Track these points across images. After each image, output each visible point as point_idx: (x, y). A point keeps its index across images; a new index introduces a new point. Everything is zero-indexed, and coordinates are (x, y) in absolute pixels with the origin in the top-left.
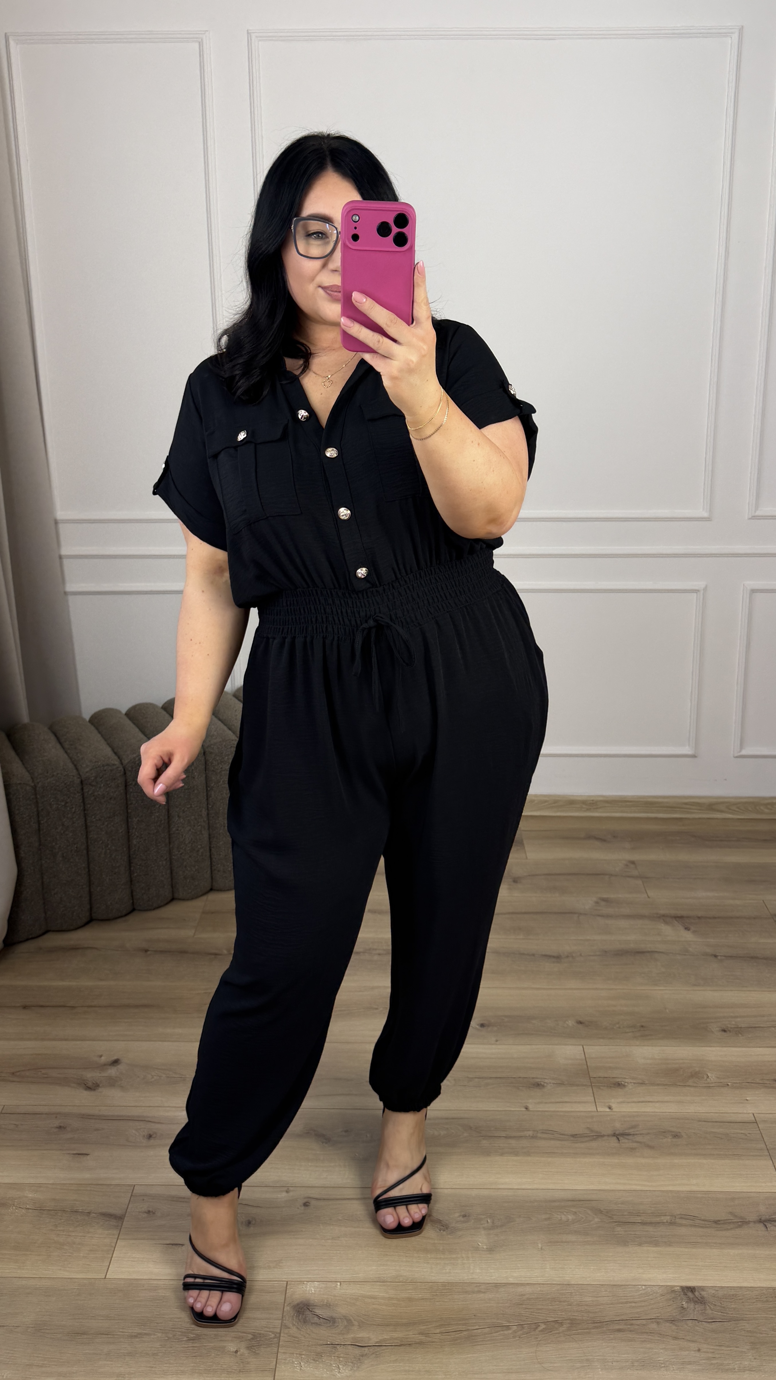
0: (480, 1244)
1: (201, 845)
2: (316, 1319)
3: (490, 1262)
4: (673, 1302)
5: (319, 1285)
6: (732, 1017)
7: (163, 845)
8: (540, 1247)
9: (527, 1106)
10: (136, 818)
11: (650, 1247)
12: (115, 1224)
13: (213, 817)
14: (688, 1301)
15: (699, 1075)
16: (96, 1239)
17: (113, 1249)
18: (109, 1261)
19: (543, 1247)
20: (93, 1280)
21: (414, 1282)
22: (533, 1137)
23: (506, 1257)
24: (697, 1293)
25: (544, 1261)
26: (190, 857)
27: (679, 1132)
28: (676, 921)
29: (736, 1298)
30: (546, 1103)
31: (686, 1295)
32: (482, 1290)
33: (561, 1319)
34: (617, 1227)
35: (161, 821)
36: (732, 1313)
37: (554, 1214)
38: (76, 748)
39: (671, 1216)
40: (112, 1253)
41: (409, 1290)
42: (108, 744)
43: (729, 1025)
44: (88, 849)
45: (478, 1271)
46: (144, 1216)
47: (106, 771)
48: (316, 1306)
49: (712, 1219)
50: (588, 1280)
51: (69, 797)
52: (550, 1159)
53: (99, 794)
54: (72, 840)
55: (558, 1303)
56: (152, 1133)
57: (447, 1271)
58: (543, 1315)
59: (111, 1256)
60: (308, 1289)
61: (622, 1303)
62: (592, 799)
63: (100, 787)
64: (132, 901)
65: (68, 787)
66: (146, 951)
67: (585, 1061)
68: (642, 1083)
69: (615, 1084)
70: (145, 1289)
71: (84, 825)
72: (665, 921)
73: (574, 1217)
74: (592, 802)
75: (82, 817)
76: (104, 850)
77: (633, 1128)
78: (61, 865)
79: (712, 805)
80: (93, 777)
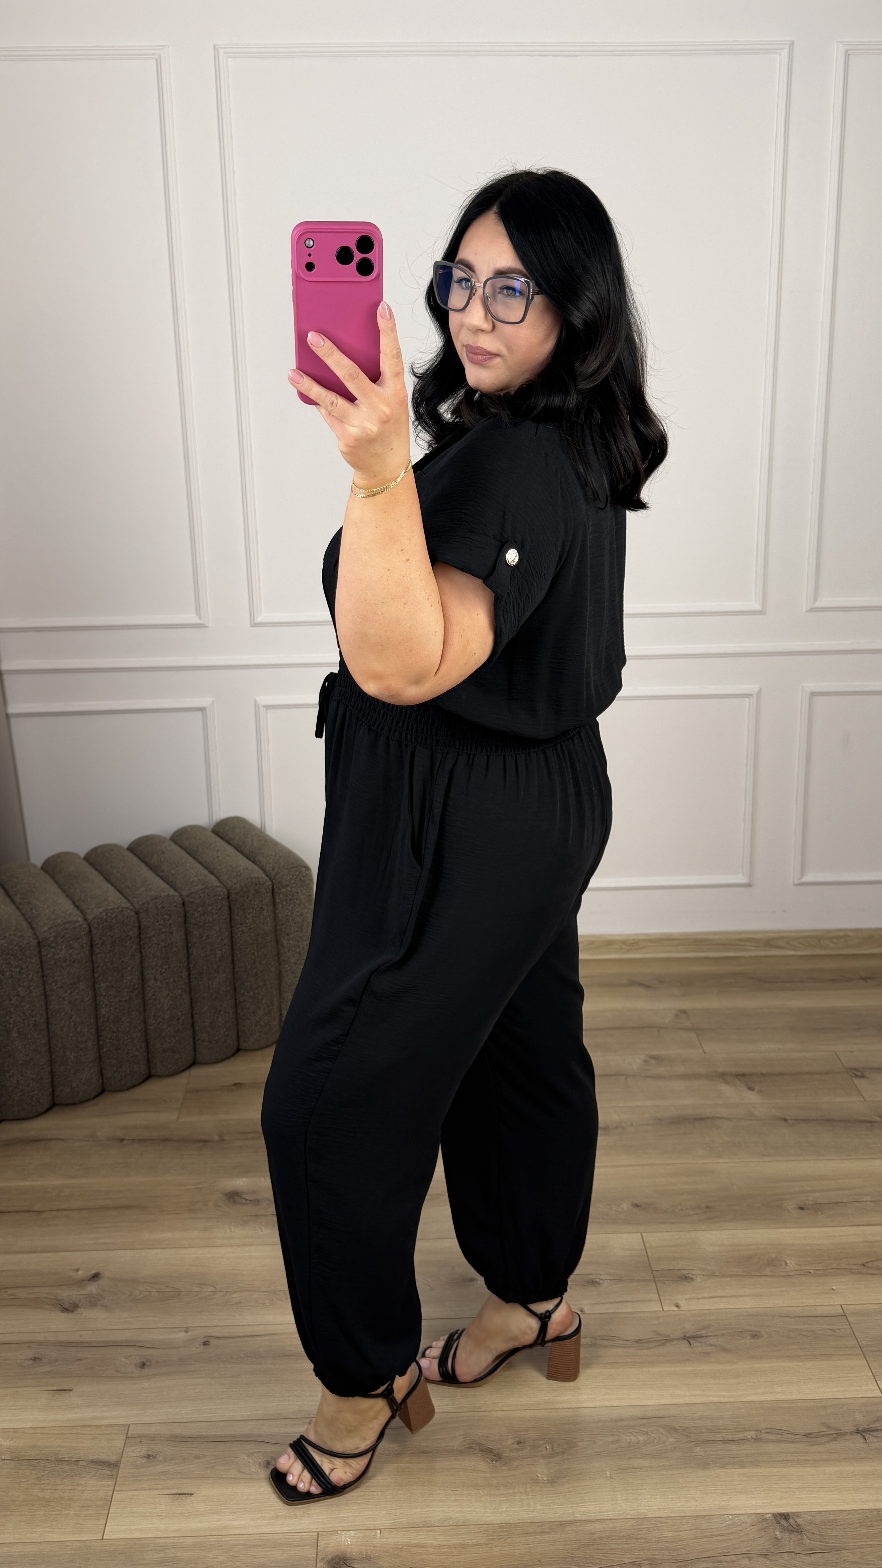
0: (539, 1475)
1: (182, 1012)
3: (553, 1497)
4: (764, 1533)
5: (356, 1534)
6: (809, 1192)
7: (137, 1013)
8: (608, 1475)
10: (104, 983)
11: (735, 1468)
12: (109, 1473)
13: (196, 978)
14: (783, 1530)
15: (777, 1262)
16: (87, 1492)
17: (109, 1504)
18: (106, 1518)
19: (613, 1476)
20: (88, 1542)
21: (466, 1525)
22: (592, 1345)
23: (571, 1489)
24: (791, 1521)
25: (614, 1491)
26: (169, 1026)
27: (759, 1331)
28: (738, 1079)
29: (835, 1524)
30: (603, 1304)
31: (779, 1523)
32: (546, 1530)
33: (639, 1560)
34: (697, 1446)
35: (134, 985)
36: (832, 1541)
37: (621, 1435)
38: (29, 903)
39: (755, 1431)
40: (108, 1508)
41: (461, 1534)
42: (68, 896)
43: (806, 1202)
44: (48, 1023)
45: (539, 1507)
46: (143, 1461)
47: (68, 929)
48: (353, 1560)
49: (802, 1432)
50: (667, 1512)
51: (24, 963)
52: (612, 1371)
53: (60, 957)
54: (30, 1012)
55: (634, 1540)
56: (146, 1361)
57: (504, 1510)
58: (618, 1556)
59: (107, 1512)
60: (343, 1540)
61: (707, 1537)
62: (633, 938)
63: (61, 949)
64: (101, 1082)
65: (23, 951)
66: (122, 1140)
67: (645, 1252)
68: (712, 1276)
69: (681, 1278)
70: (151, 1550)
71: (43, 994)
72: (725, 1081)
73: (646, 1438)
74: (633, 941)
75: (40, 985)
76: (67, 1023)
77: (705, 1328)
78: (17, 1042)
79: (770, 941)
80: (52, 937)
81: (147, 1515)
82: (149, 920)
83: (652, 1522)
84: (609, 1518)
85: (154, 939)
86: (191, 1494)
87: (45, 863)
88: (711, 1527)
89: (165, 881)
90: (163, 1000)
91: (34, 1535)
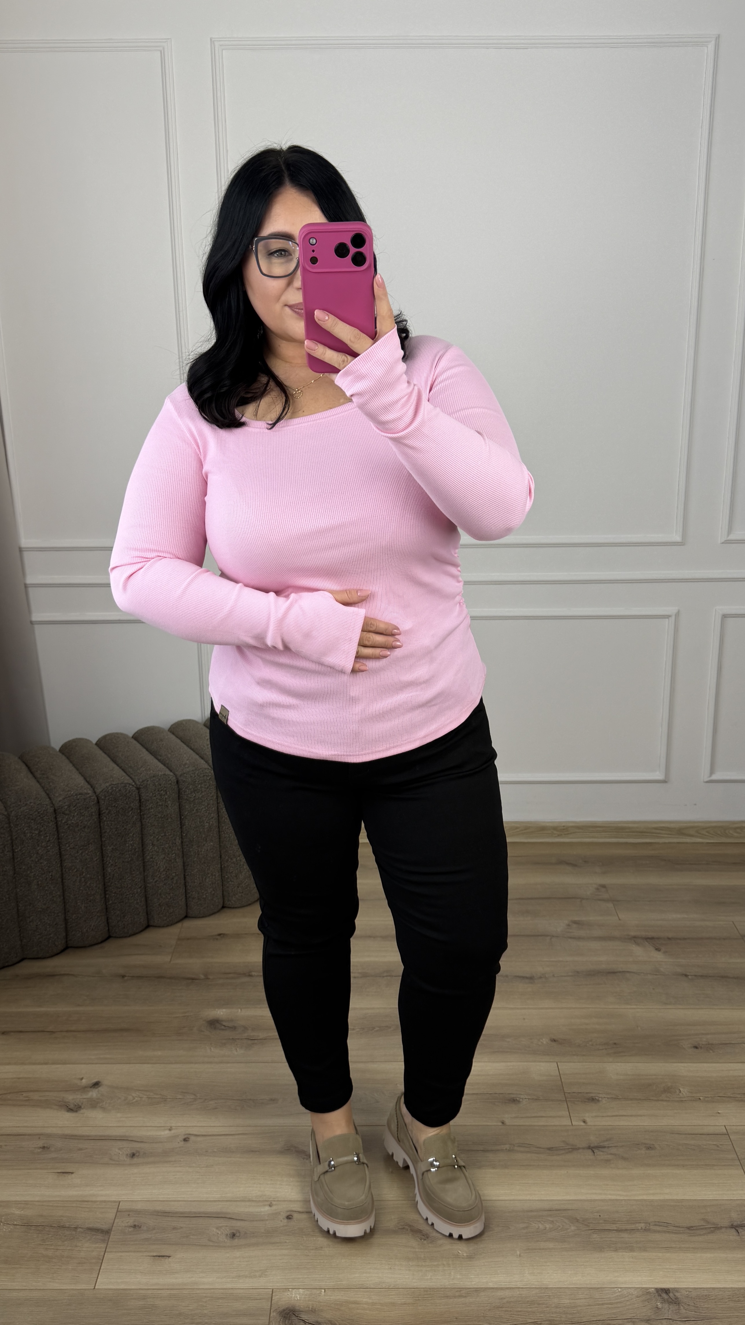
0: (460, 1253)
1: (175, 873)
3: (470, 1269)
4: (648, 1303)
5: (304, 1292)
6: (703, 1034)
7: (138, 873)
8: (518, 1254)
9: (503, 1120)
10: (110, 847)
11: (626, 1252)
12: (101, 1238)
13: (187, 845)
14: (663, 1302)
15: (672, 1090)
16: (83, 1252)
17: (101, 1261)
18: (97, 1273)
19: (522, 1254)
20: (82, 1291)
21: (396, 1288)
22: (510, 1150)
23: (486, 1263)
24: (671, 1295)
25: (522, 1267)
26: (164, 884)
27: (653, 1144)
28: (647, 942)
29: (709, 1298)
30: (522, 1117)
31: (661, 1296)
32: (463, 1295)
33: (540, 1320)
34: (595, 1234)
35: (135, 850)
36: (705, 1312)
37: (531, 1223)
38: (47, 778)
39: (645, 1223)
40: (100, 1265)
41: (392, 1295)
42: (80, 773)
43: (700, 1042)
44: (62, 878)
45: (458, 1277)
46: (131, 1230)
47: (80, 800)
48: (301, 1311)
49: (686, 1225)
50: (566, 1284)
51: (42, 826)
52: (527, 1172)
53: (72, 823)
54: (47, 868)
55: (536, 1305)
56: (135, 1152)
57: (429, 1277)
58: (523, 1317)
59: (99, 1269)
60: (293, 1296)
61: (599, 1305)
62: (563, 825)
63: (74, 816)
64: (107, 928)
65: (41, 816)
66: (123, 976)
67: (559, 1078)
68: (616, 1098)
69: (589, 1099)
70: (133, 1298)
71: (59, 853)
72: (635, 942)
73: (552, 1226)
74: (563, 828)
75: (56, 846)
76: (79, 878)
77: (607, 1141)
78: (36, 893)
79: (682, 830)
80: (66, 806)
81: (132, 1271)
82: (147, 794)
83: (553, 1292)
84: (517, 1287)
85: (152, 810)
86: (169, 1257)
87: (62, 746)
88: (602, 1297)
89: (162, 764)
90: (159, 863)
91: (38, 1284)
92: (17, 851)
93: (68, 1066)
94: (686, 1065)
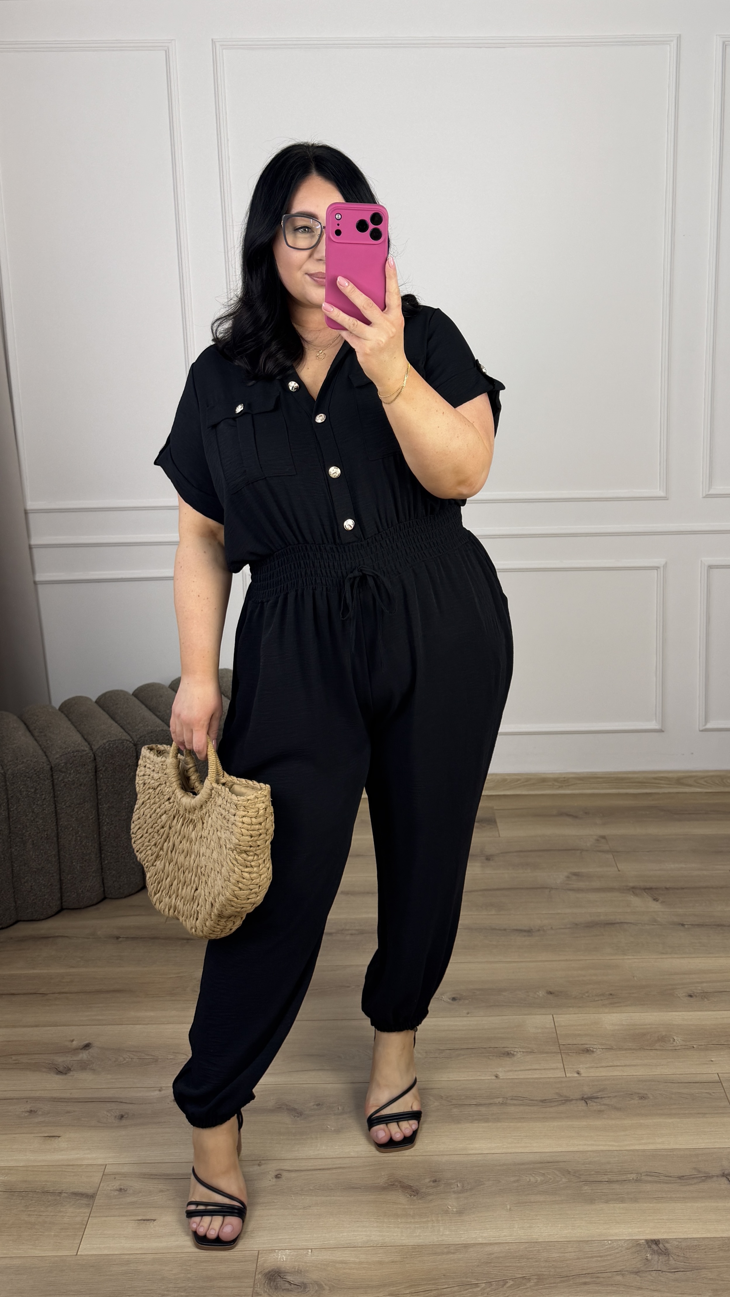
0: (450, 1207)
2: (287, 1285)
3: (460, 1225)
4: (637, 1255)
5: (291, 1252)
6: (698, 983)
8: (509, 1208)
9: (497, 1074)
10: (106, 805)
11: (617, 1203)
12: (86, 1203)
14: (653, 1252)
15: (666, 1039)
16: (67, 1217)
17: (84, 1227)
18: (81, 1239)
19: (512, 1208)
20: (64, 1257)
21: (384, 1246)
22: (503, 1104)
23: (475, 1218)
24: (661, 1246)
25: (512, 1221)
27: (646, 1094)
28: (645, 892)
29: (698, 1249)
30: (516, 1071)
31: (650, 1247)
32: (452, 1251)
33: (529, 1275)
34: (585, 1185)
36: (694, 1262)
37: (523, 1176)
38: (45, 736)
39: (636, 1173)
40: (83, 1230)
41: (379, 1254)
42: (78, 731)
43: (695, 991)
44: (58, 837)
45: (447, 1233)
46: (116, 1193)
47: (77, 757)
48: (287, 1273)
49: (677, 1174)
50: (556, 1237)
51: (38, 784)
52: (519, 1124)
53: (69, 780)
54: (42, 827)
55: (526, 1260)
56: (124, 1114)
57: (418, 1234)
58: (511, 1272)
59: (82, 1233)
60: (279, 1257)
61: (588, 1257)
62: (563, 776)
63: (70, 773)
64: (103, 889)
65: (38, 774)
66: (118, 938)
67: (554, 1030)
68: (610, 1049)
69: (583, 1051)
70: (117, 1264)
71: (54, 812)
72: (634, 893)
73: (543, 1178)
74: (564, 779)
75: (52, 804)
76: (74, 837)
77: (600, 1091)
78: (31, 853)
79: (681, 779)
80: (63, 763)
81: (116, 1236)
83: (543, 1246)
84: (506, 1242)
86: (154, 1220)
87: (62, 705)
88: (592, 1250)
91: (19, 1251)
92: (13, 810)
93: (59, 1028)
94: (680, 1013)
